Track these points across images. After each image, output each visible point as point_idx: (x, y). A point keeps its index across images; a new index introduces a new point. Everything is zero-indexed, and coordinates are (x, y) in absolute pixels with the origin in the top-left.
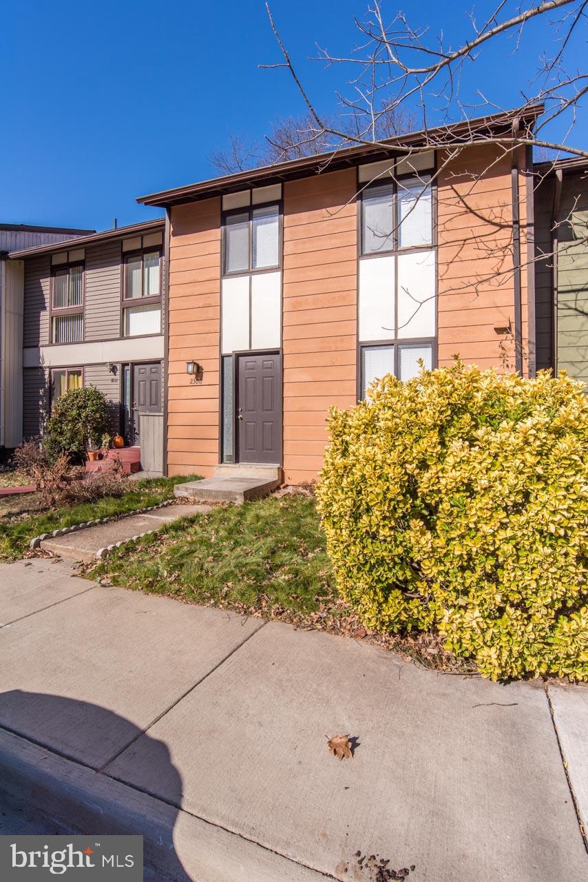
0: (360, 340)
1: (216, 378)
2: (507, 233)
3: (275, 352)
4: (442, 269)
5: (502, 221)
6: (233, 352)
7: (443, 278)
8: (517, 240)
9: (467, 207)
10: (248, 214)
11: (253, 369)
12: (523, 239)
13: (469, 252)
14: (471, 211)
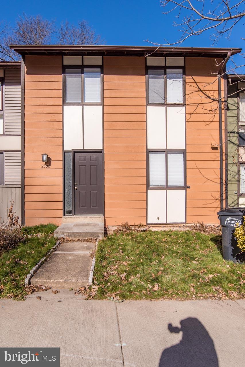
0: (148, 148)
1: (60, 165)
2: (216, 104)
3: (100, 152)
4: (188, 116)
5: (214, 98)
6: (72, 150)
7: (189, 121)
8: (220, 107)
9: (199, 88)
10: (81, 70)
11: (84, 160)
12: (223, 108)
13: (200, 110)
14: (201, 91)
